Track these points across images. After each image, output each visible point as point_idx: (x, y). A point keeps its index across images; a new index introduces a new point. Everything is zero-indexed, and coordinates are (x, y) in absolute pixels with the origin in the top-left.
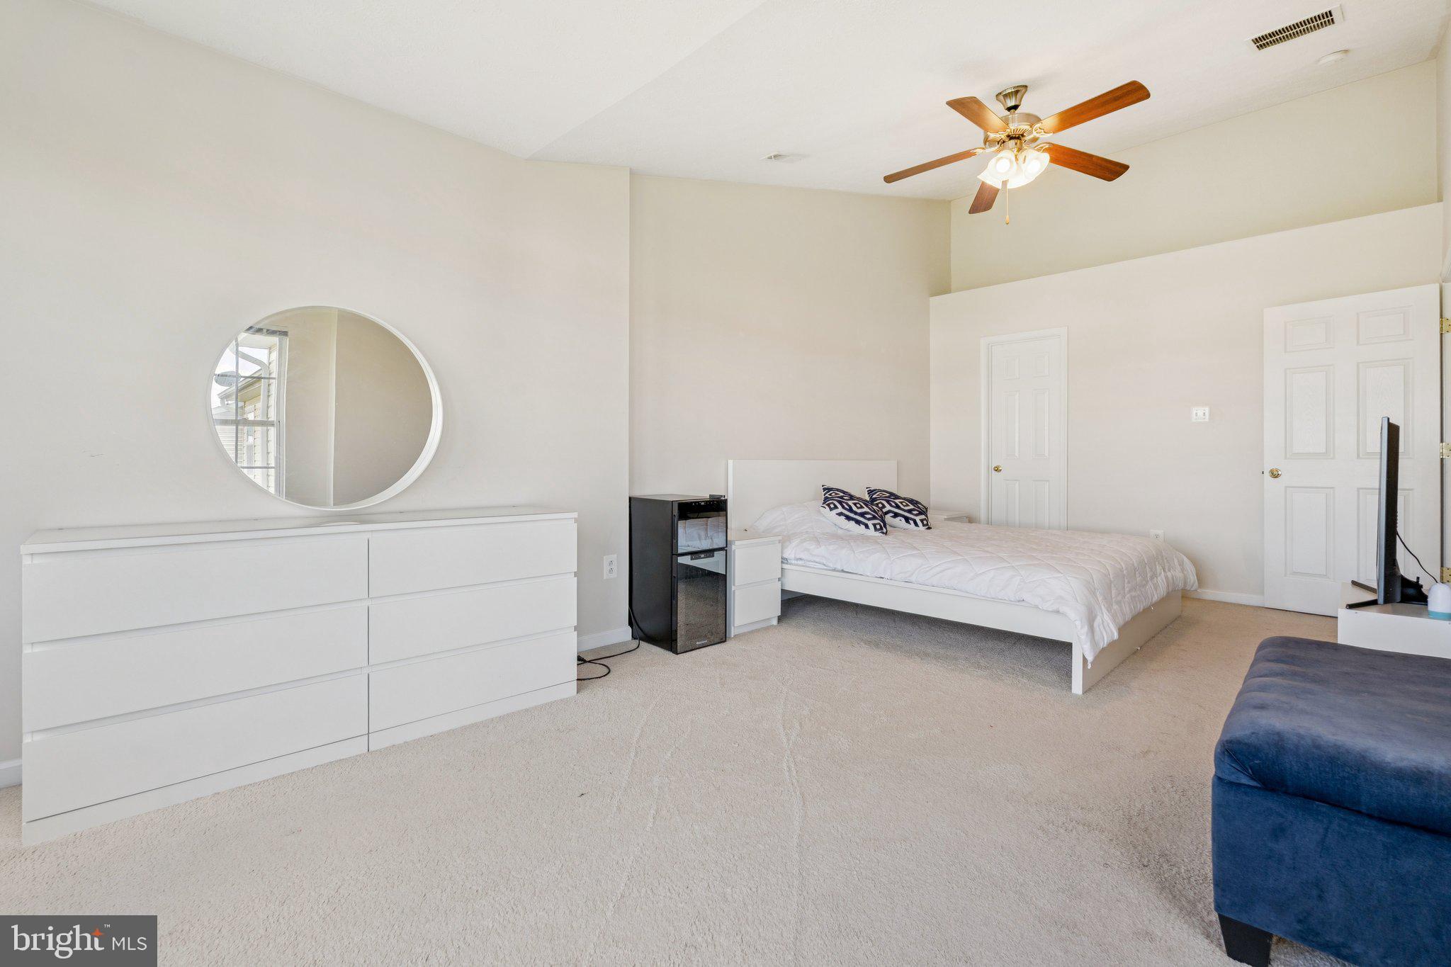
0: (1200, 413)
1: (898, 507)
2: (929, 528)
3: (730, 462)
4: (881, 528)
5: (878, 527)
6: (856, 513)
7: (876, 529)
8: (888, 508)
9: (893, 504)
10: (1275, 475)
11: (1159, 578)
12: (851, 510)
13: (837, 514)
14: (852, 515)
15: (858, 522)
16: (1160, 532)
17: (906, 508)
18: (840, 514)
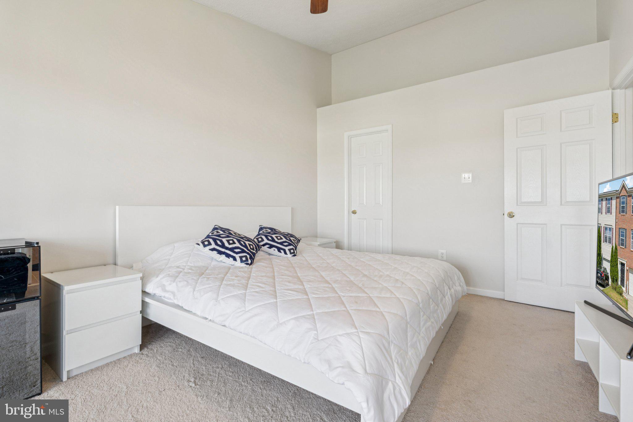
0: (467, 176)
1: (273, 240)
2: (295, 255)
3: (117, 207)
4: (247, 260)
5: (244, 259)
6: (227, 248)
7: (242, 261)
8: (266, 241)
9: (270, 238)
10: (511, 216)
11: (447, 297)
12: (223, 246)
13: (210, 250)
14: (223, 250)
15: (228, 256)
16: (444, 251)
17: (279, 241)
18: (213, 250)
